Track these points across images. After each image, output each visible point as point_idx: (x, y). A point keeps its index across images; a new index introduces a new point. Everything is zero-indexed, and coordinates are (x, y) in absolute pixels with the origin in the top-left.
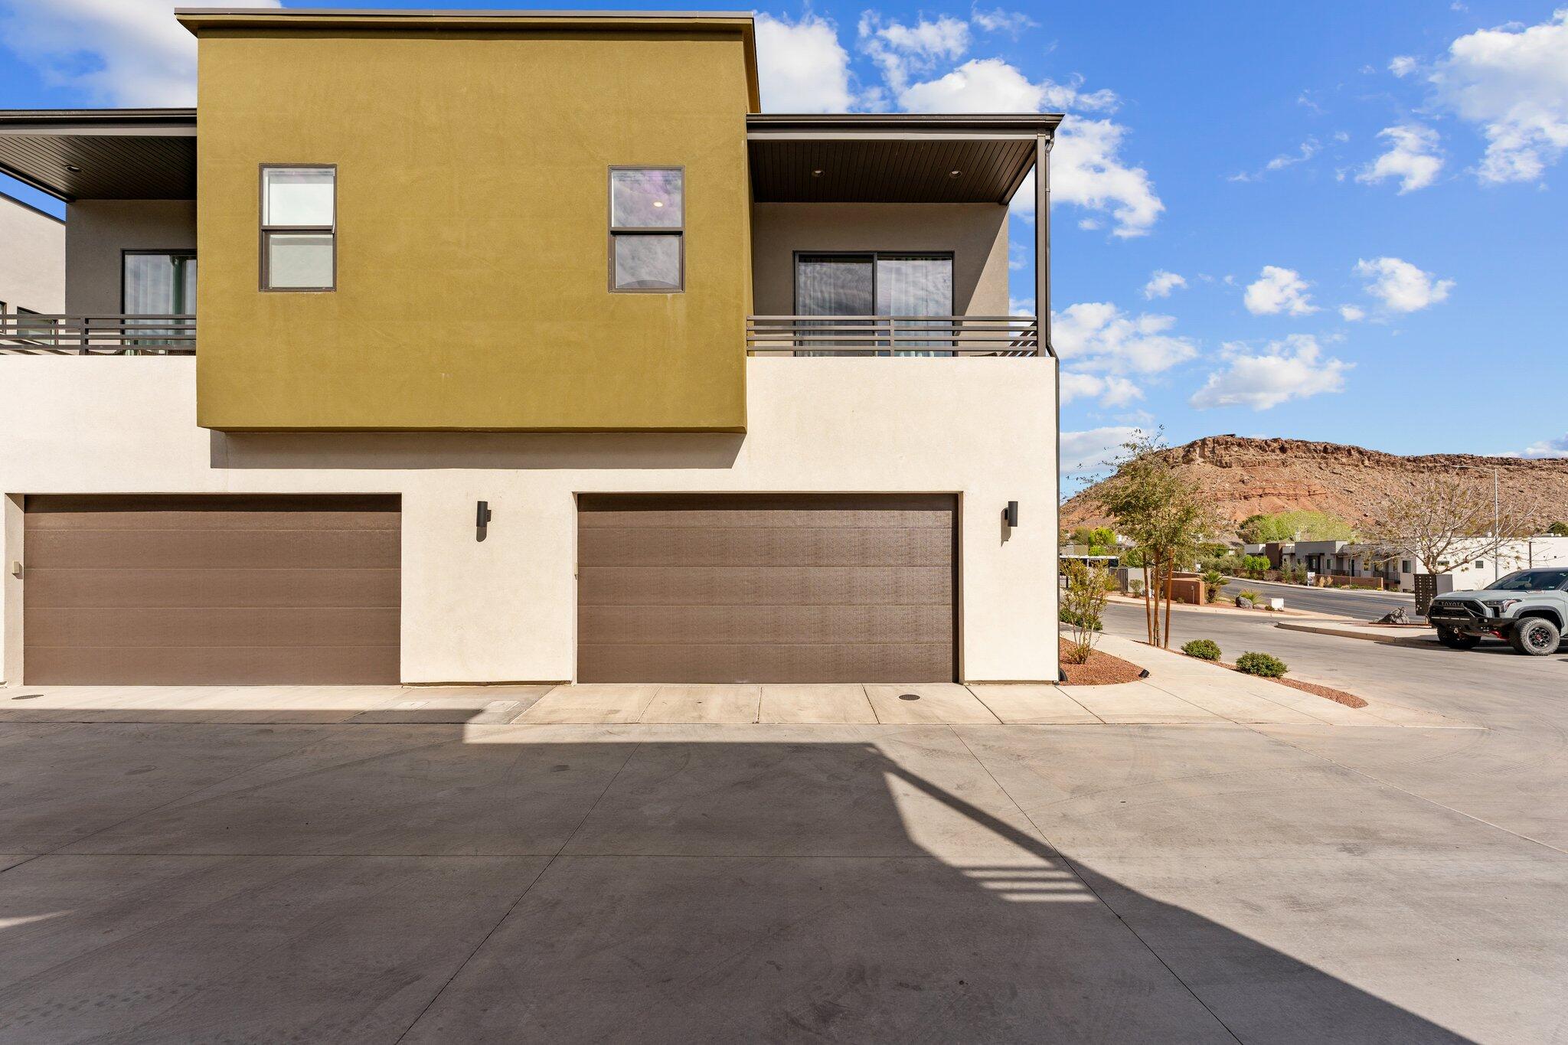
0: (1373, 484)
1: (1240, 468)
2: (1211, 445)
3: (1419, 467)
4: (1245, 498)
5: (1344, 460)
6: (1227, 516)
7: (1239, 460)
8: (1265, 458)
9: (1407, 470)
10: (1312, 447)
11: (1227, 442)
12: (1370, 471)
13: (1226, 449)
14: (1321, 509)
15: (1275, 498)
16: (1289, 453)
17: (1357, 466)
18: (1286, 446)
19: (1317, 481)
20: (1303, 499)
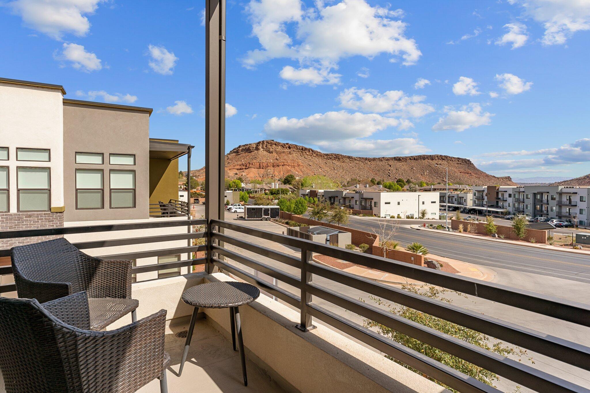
0: (316, 163)
1: (276, 154)
2: (266, 144)
3: (328, 157)
4: (278, 166)
5: (308, 153)
6: (272, 173)
7: (276, 151)
8: (284, 150)
9: (325, 158)
10: (299, 148)
11: (271, 143)
12: (315, 158)
13: (271, 146)
14: (302, 171)
15: (287, 167)
16: (292, 149)
17: (311, 156)
18: (291, 146)
19: (300, 161)
20: (296, 167)
